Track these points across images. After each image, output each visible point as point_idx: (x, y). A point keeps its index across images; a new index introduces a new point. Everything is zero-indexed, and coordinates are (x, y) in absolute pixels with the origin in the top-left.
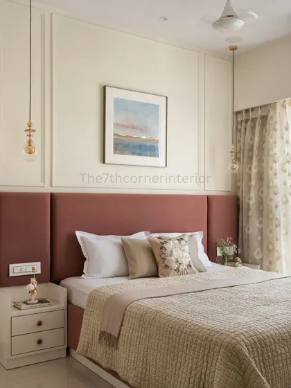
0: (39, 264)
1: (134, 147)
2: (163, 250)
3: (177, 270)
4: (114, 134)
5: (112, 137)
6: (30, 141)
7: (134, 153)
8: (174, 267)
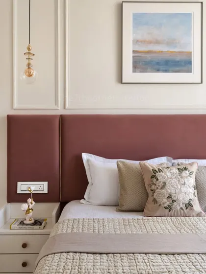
0: (46, 183)
1: (158, 63)
2: (154, 180)
3: (169, 208)
4: (134, 52)
5: (131, 55)
6: (29, 64)
7: (158, 70)
8: (164, 203)
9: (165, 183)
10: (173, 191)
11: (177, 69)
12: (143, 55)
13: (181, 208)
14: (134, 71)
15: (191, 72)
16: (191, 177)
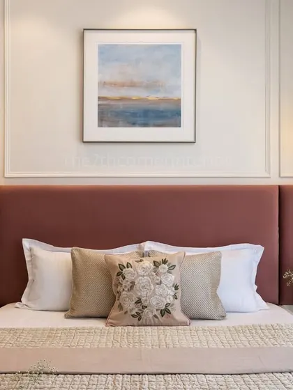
2: (120, 279)
3: (138, 316)
5: (96, 103)
7: (134, 124)
8: (131, 310)
9: (133, 283)
10: (144, 294)
11: (160, 122)
12: (112, 103)
13: (155, 316)
14: (100, 125)
15: (180, 127)
16: (170, 273)
